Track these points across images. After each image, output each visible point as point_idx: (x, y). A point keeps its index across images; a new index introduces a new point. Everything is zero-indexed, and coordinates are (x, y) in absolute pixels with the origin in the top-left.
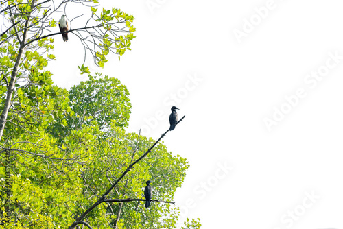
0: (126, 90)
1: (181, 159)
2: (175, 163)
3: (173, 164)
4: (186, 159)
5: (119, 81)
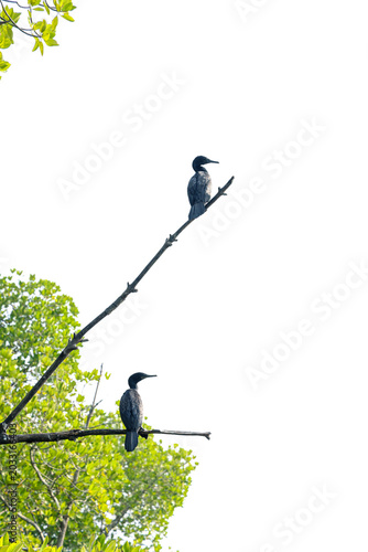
0: (72, 305)
1: (181, 450)
2: (170, 458)
3: (166, 461)
4: (191, 451)
5: (58, 288)
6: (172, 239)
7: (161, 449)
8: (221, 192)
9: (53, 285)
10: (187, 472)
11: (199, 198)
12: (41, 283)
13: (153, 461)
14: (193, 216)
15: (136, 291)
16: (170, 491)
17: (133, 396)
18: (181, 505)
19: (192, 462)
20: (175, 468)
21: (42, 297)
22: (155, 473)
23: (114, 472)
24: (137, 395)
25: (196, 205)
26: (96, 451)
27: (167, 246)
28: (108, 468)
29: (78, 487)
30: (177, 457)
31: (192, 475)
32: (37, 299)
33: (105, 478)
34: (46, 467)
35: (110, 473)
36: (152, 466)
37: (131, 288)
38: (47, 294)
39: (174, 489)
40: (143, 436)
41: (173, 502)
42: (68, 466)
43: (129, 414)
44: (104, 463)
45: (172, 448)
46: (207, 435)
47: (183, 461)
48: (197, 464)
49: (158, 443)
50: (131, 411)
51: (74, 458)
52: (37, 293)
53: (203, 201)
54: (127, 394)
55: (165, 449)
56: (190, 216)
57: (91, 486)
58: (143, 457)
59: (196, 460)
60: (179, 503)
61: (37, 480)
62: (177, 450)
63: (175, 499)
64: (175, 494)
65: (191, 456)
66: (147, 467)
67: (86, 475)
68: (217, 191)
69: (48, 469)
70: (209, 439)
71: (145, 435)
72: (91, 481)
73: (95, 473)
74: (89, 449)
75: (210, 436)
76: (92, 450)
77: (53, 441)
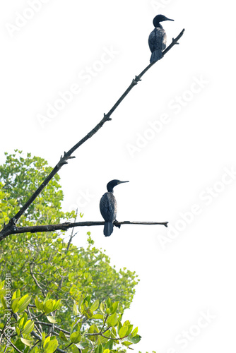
4: (135, 272)
5: (46, 163)
6: (137, 79)
7: (115, 272)
8: (175, 42)
9: (43, 160)
10: (132, 286)
11: (157, 47)
12: (35, 158)
13: (110, 278)
14: (153, 61)
15: (110, 119)
16: (122, 298)
17: (109, 197)
18: (128, 307)
19: (136, 280)
20: (124, 283)
21: (35, 168)
22: (111, 286)
23: (86, 281)
24: (112, 197)
25: (155, 51)
26: (74, 265)
27: (133, 84)
28: (82, 277)
29: (62, 289)
30: (126, 276)
31: (135, 287)
32: (32, 170)
33: (80, 284)
34: (41, 277)
35: (83, 281)
36: (109, 282)
37: (107, 118)
38: (39, 166)
39: (124, 297)
40: (117, 226)
41: (124, 306)
42: (56, 275)
43: (107, 210)
44: (80, 273)
45: (122, 270)
46: (165, 224)
47: (129, 278)
48: (139, 280)
49: (113, 268)
50: (108, 208)
51: (59, 270)
52: (32, 166)
53: (161, 49)
54: (105, 196)
55: (117, 271)
56: (151, 60)
57: (71, 289)
58: (103, 276)
59: (138, 278)
60: (128, 306)
61: (35, 285)
62: (126, 272)
63: (125, 304)
64: (125, 300)
65: (135, 275)
66: (106, 283)
67: (68, 281)
68: (172, 41)
69: (42, 278)
70: (167, 226)
71: (118, 225)
72: (71, 286)
73: (74, 281)
74: (70, 264)
75: (168, 224)
76: (72, 265)
77: (50, 231)
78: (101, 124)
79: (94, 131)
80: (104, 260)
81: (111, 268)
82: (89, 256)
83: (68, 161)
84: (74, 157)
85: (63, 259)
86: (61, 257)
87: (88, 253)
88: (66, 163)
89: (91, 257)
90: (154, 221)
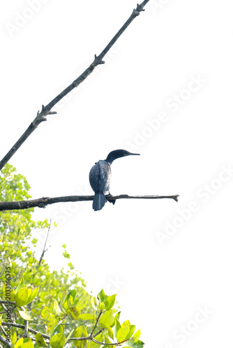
0: (25, 182)
15: (103, 63)
26: (46, 284)
37: (99, 60)
40: (110, 201)
44: (53, 293)
46: (175, 198)
49: (89, 293)
50: (99, 176)
57: (43, 311)
70: (177, 200)
71: (112, 200)
72: (42, 307)
73: (46, 301)
74: (42, 281)
75: (178, 198)
76: (44, 283)
77: (23, 208)
78: (91, 69)
79: (82, 78)
80: (79, 284)
81: (87, 294)
82: (62, 279)
83: (47, 117)
84: (55, 113)
85: (34, 275)
86: (32, 273)
87: (62, 276)
88: (45, 120)
89: (65, 281)
90: (160, 195)
